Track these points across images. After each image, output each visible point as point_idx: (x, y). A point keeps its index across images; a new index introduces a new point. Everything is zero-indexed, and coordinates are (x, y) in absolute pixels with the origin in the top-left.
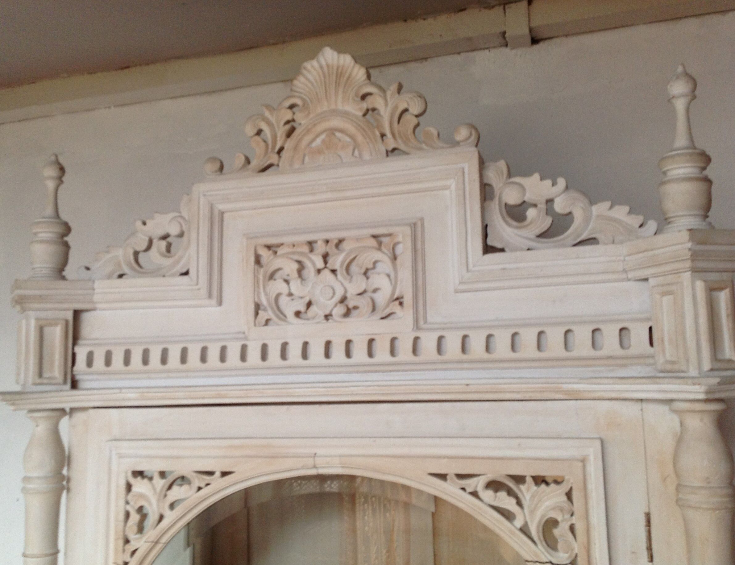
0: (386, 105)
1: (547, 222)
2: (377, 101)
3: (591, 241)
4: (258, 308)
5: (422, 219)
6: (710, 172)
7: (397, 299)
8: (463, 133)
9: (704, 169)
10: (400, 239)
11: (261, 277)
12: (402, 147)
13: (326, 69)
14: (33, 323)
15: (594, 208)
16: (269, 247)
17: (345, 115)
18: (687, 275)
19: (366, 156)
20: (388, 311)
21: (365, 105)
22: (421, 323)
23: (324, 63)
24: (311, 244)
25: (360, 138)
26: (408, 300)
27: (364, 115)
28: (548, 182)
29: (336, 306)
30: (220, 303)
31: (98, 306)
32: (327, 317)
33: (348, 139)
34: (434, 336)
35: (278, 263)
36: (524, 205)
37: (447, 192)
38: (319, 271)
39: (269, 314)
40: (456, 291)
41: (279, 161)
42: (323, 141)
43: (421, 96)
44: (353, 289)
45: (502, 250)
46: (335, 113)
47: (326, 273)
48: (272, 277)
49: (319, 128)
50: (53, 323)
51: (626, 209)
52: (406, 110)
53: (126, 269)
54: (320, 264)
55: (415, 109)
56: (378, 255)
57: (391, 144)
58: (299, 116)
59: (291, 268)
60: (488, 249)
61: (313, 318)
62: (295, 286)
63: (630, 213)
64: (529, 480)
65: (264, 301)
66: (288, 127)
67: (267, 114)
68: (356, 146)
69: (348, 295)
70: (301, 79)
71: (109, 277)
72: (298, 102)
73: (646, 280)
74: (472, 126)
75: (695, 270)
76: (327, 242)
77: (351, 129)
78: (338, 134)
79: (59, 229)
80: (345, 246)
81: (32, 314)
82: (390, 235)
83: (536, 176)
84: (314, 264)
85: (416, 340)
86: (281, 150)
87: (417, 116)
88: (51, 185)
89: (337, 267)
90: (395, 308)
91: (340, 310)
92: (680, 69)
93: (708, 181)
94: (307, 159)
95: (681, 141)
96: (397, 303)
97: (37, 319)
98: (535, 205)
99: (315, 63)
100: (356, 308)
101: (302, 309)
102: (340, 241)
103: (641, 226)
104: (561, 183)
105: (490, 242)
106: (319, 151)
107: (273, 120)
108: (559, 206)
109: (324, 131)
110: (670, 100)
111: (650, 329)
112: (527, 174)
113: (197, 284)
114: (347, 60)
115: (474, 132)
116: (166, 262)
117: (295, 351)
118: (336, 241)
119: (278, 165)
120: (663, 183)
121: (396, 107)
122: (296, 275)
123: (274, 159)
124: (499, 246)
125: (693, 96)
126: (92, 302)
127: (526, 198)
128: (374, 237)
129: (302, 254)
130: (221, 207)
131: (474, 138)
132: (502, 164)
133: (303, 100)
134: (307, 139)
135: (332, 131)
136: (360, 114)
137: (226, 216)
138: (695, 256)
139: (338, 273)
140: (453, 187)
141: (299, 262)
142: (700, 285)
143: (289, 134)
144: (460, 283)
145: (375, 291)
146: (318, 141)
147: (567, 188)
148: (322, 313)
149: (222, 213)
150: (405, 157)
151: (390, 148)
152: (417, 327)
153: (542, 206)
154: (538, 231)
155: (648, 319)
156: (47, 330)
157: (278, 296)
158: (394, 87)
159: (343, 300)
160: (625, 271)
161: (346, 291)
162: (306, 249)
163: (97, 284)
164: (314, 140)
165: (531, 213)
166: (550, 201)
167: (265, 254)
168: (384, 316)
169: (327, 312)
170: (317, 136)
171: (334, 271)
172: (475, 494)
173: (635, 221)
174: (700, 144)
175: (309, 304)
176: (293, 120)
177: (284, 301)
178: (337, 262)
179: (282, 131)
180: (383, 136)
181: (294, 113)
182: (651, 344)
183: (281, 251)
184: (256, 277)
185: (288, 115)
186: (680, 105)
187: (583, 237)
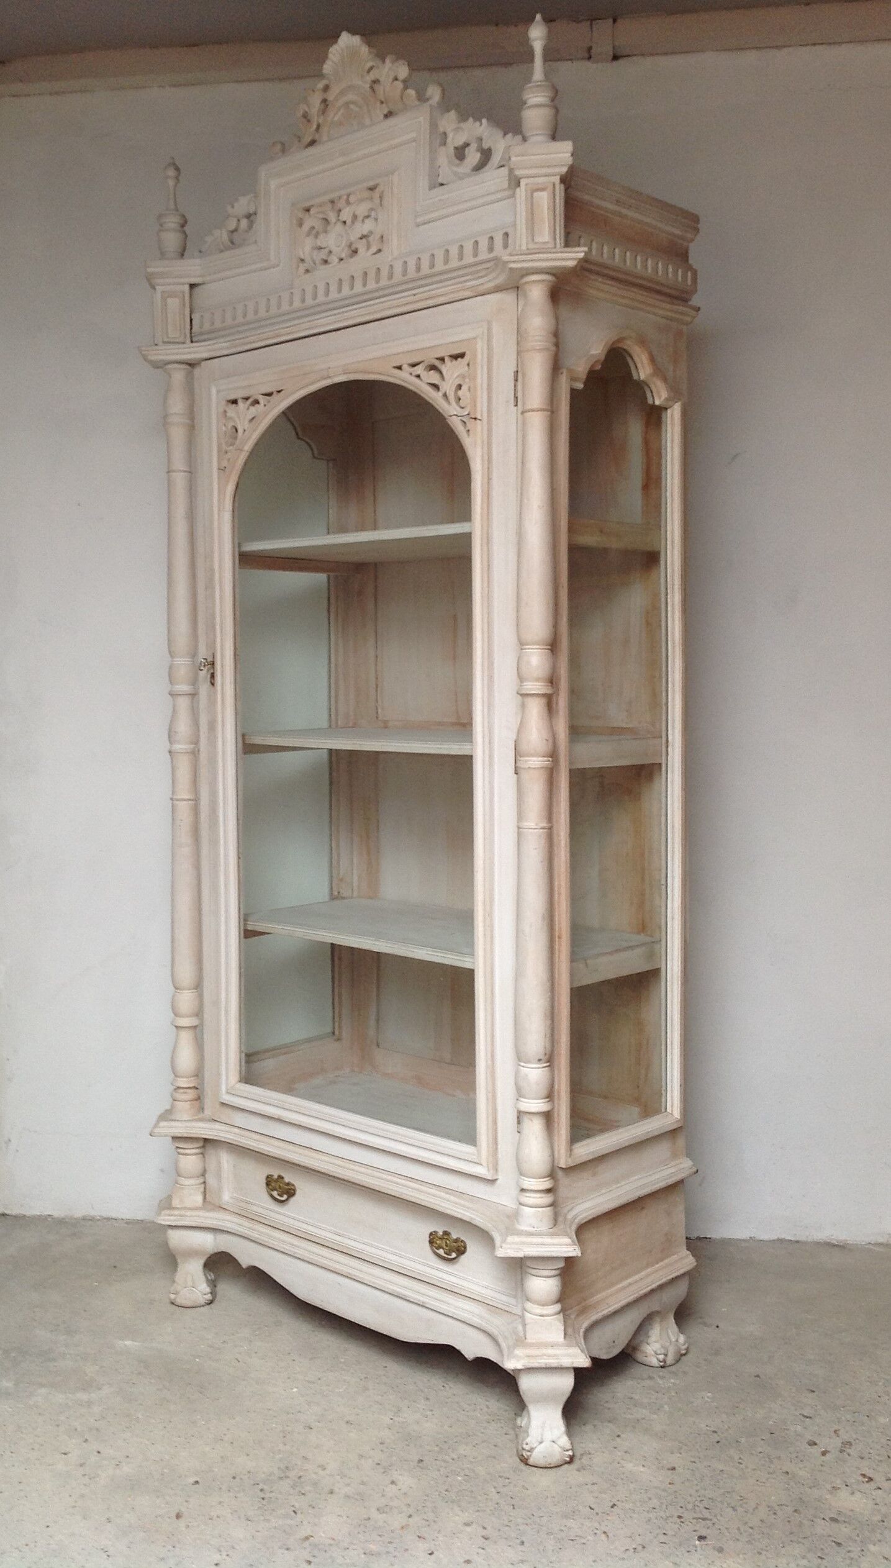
0: (383, 75)
1: (478, 157)
2: (378, 74)
4: (299, 261)
5: (398, 169)
7: (381, 238)
8: (431, 91)
10: (382, 188)
11: (302, 237)
12: (394, 110)
13: (345, 50)
14: (159, 295)
15: (505, 140)
16: (304, 210)
17: (358, 88)
19: (372, 122)
20: (375, 249)
21: (370, 78)
22: (395, 254)
23: (342, 47)
26: (386, 237)
27: (371, 87)
28: (478, 123)
29: (343, 251)
31: (205, 279)
32: (340, 260)
33: (358, 109)
34: (400, 263)
35: (312, 222)
36: (465, 146)
37: (414, 144)
38: (335, 224)
39: (306, 265)
40: (417, 225)
41: (318, 135)
42: (343, 114)
44: (357, 234)
45: (444, 185)
46: (350, 88)
47: (339, 225)
49: (340, 103)
50: (174, 295)
52: (396, 78)
53: (224, 247)
54: (336, 218)
55: (402, 74)
56: (371, 204)
57: (387, 108)
58: (329, 96)
59: (319, 224)
60: (434, 185)
61: (332, 263)
62: (320, 240)
64: (447, 359)
66: (323, 106)
67: (310, 97)
68: (361, 114)
69: (353, 240)
70: (328, 62)
72: (327, 83)
76: (340, 198)
77: (361, 100)
78: (352, 106)
79: (182, 220)
80: (351, 199)
81: (157, 287)
82: (377, 186)
84: (332, 219)
85: (392, 267)
86: (319, 126)
87: (403, 81)
88: (171, 183)
90: (380, 245)
91: (348, 253)
94: (334, 131)
95: (537, 77)
98: (471, 145)
99: (336, 47)
104: (486, 122)
107: (313, 101)
108: (486, 142)
109: (344, 104)
110: (531, 43)
113: (261, 249)
114: (357, 40)
117: (321, 292)
118: (345, 197)
119: (318, 140)
121: (388, 76)
122: (322, 230)
123: (315, 135)
124: (442, 181)
126: (201, 276)
127: (466, 140)
128: (370, 189)
129: (326, 212)
132: (453, 114)
133: (331, 82)
135: (348, 104)
136: (367, 86)
143: (324, 112)
144: (416, 217)
145: (369, 234)
146: (340, 114)
147: (490, 126)
148: (337, 259)
149: (278, 188)
150: (395, 118)
151: (386, 112)
152: (392, 257)
153: (475, 144)
154: (474, 165)
156: (170, 300)
157: (312, 248)
159: (351, 244)
165: (469, 151)
166: (479, 140)
167: (303, 216)
168: (373, 253)
169: (340, 257)
170: (340, 110)
171: (345, 222)
172: (418, 376)
175: (330, 252)
177: (314, 253)
178: (345, 214)
179: (318, 111)
180: (381, 103)
181: (326, 94)
183: (312, 212)
185: (323, 96)
186: (537, 47)
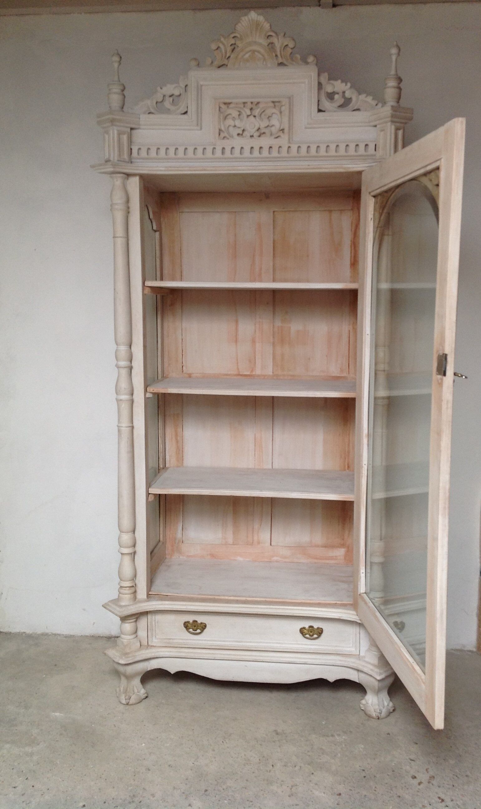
0: (278, 42)
1: (342, 101)
2: (275, 40)
3: (358, 110)
4: (220, 130)
5: (293, 96)
6: (401, 85)
7: (282, 130)
8: (311, 59)
9: (399, 84)
10: (283, 104)
11: (221, 118)
12: (285, 62)
13: (251, 21)
14: (116, 132)
15: (360, 96)
16: (225, 104)
17: (260, 44)
18: (389, 124)
19: (269, 65)
20: (277, 135)
21: (269, 41)
22: (291, 140)
23: (250, 19)
24: (244, 103)
25: (266, 56)
26: (286, 130)
27: (268, 45)
28: (344, 84)
29: (255, 132)
30: (201, 129)
31: (142, 127)
32: (252, 136)
33: (261, 56)
34: (296, 146)
35: (229, 111)
36: (334, 93)
37: (303, 85)
38: (248, 116)
39: (226, 134)
40: (306, 128)
41: (228, 63)
42: (250, 56)
43: (294, 40)
44: (263, 124)
45: (324, 111)
46: (255, 43)
47: (252, 118)
48: (225, 118)
49: (247, 49)
50: (124, 133)
51: (371, 98)
52: (287, 45)
53: (152, 111)
54: (249, 113)
55: (291, 45)
56: (274, 111)
57: (280, 60)
58: (238, 43)
59: (235, 114)
60: (320, 111)
61: (245, 137)
62: (237, 123)
63: (373, 99)
65: (223, 128)
66: (232, 47)
67: (222, 39)
68: (264, 59)
69: (261, 127)
70: (240, 24)
71: (144, 113)
72: (238, 36)
73: (376, 126)
74: (315, 56)
75: (392, 122)
76: (252, 103)
77: (262, 51)
78: (256, 53)
79: (122, 88)
80: (261, 106)
81: (115, 127)
82: (279, 102)
83: (340, 81)
84: (246, 112)
85: (289, 147)
86: (229, 57)
87: (292, 49)
88: (116, 65)
89: (256, 114)
90: (281, 134)
91: (256, 134)
92: (395, 43)
93: (400, 89)
94: (241, 63)
95: (393, 72)
96: (281, 132)
97: (118, 131)
98: (338, 94)
99: (246, 18)
100: (264, 133)
101: (241, 132)
102: (258, 103)
103: (376, 105)
104: (349, 85)
105: (320, 108)
106: (247, 60)
107: (225, 42)
108: (347, 95)
109: (251, 51)
110: (391, 55)
111: (376, 145)
112: (336, 79)
113: (191, 119)
114: (261, 18)
115: (315, 59)
116: (172, 108)
117: (237, 151)
118: (256, 103)
119: (227, 65)
120: (385, 88)
121: (283, 44)
122: (237, 117)
123: (226, 62)
124: (323, 110)
125: (399, 54)
126: (139, 125)
127: (335, 90)
128: (273, 102)
129: (241, 108)
130: (201, 83)
131: (315, 62)
132: (326, 74)
133: (241, 36)
134: (242, 54)
135: (254, 51)
136: (266, 44)
137: (203, 87)
138: (392, 116)
139: (257, 117)
140: (307, 83)
141: (239, 112)
142: (393, 127)
143: (233, 50)
144: (308, 124)
145: (273, 126)
146: (247, 56)
147: (351, 87)
148: (249, 135)
149: (202, 86)
150: (286, 67)
151: (279, 62)
152: (289, 142)
153: (341, 94)
154: (339, 104)
155: (375, 141)
156: (121, 136)
157: (229, 126)
158: (282, 34)
159: (259, 129)
160: (369, 122)
161: (260, 126)
162: (242, 106)
163: (141, 116)
164: (244, 55)
165: (336, 97)
166: (344, 92)
167: (223, 106)
168: (276, 136)
169: (252, 134)
170: (247, 53)
171: (255, 116)
173: (374, 103)
174: (400, 75)
175: (243, 130)
176: (235, 44)
177: (231, 129)
178: (257, 112)
179: (229, 49)
180: (276, 56)
181: (236, 41)
182: (375, 150)
183: (231, 106)
184: (219, 118)
185: (233, 41)
186: (394, 58)
187: (355, 108)
